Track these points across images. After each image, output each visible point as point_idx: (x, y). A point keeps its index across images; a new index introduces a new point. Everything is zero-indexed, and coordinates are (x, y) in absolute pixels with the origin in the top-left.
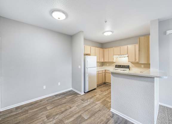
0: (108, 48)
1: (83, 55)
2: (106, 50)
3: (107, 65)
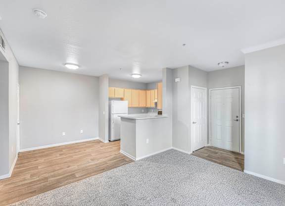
0: (151, 89)
1: (108, 99)
2: (148, 92)
3: (151, 112)
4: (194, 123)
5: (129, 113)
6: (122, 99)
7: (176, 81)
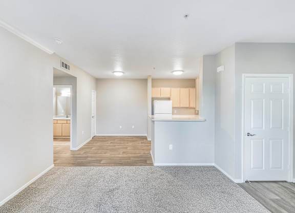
1: (151, 99)
4: (248, 134)
5: (173, 113)
6: (169, 99)
7: (218, 71)
